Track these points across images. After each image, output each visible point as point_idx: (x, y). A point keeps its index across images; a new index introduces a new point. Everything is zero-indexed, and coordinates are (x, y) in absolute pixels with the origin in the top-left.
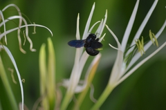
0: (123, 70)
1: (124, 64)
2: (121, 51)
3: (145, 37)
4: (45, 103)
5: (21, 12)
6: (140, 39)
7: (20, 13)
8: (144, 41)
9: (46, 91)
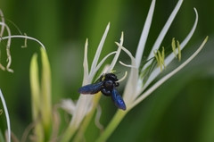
0: (139, 88)
1: (140, 81)
2: (135, 69)
3: (166, 48)
4: (39, 130)
5: (4, 17)
6: (160, 49)
7: (3, 19)
8: (165, 53)
9: (40, 114)
